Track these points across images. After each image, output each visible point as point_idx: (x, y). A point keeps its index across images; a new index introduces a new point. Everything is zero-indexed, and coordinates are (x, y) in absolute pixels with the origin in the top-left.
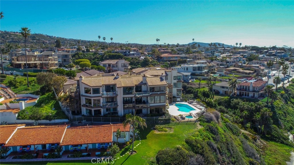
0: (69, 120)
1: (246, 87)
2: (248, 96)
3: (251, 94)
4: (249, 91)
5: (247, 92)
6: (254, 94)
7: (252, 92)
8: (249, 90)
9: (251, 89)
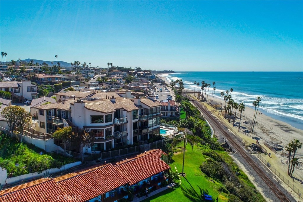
0: (81, 162)
1: (164, 107)
2: (167, 115)
3: (169, 114)
4: (168, 111)
5: (166, 112)
6: (172, 113)
7: (170, 111)
8: (168, 109)
9: (169, 108)
